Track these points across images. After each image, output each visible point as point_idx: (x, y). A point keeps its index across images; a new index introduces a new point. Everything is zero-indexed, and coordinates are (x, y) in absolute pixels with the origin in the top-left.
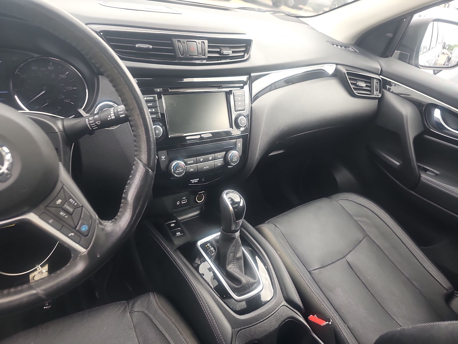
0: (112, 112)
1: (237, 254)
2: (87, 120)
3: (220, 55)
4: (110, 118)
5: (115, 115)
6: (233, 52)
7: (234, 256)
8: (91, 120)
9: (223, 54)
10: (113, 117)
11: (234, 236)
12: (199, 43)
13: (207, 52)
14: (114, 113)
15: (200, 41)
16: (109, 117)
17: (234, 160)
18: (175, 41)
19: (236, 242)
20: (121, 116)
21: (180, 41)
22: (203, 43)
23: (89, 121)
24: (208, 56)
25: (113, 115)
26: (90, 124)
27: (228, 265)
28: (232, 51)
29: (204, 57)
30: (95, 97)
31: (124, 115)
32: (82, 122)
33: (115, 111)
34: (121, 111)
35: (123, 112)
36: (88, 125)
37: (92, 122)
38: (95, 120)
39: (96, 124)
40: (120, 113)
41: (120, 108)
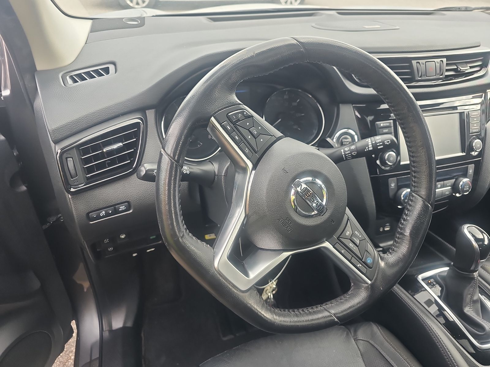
0: (370, 144)
1: (473, 296)
2: (342, 150)
3: (456, 72)
4: (367, 150)
5: (373, 146)
6: (471, 67)
7: (471, 298)
8: (347, 151)
9: (460, 72)
10: (371, 149)
11: (472, 276)
12: (438, 62)
13: (445, 70)
14: (372, 144)
15: (439, 60)
16: (367, 148)
17: (465, 189)
18: (414, 62)
19: (475, 283)
20: (379, 147)
21: (419, 63)
22: (441, 62)
23: (345, 151)
24: (445, 75)
25: (371, 146)
26: (345, 155)
27: (465, 307)
28: (469, 67)
29: (441, 77)
30: (334, 125)
31: (382, 147)
32: (338, 153)
33: (373, 142)
34: (380, 143)
35: (381, 143)
36: (343, 155)
37: (347, 152)
38: (352, 151)
39: (352, 155)
40: (378, 144)
41: (378, 140)
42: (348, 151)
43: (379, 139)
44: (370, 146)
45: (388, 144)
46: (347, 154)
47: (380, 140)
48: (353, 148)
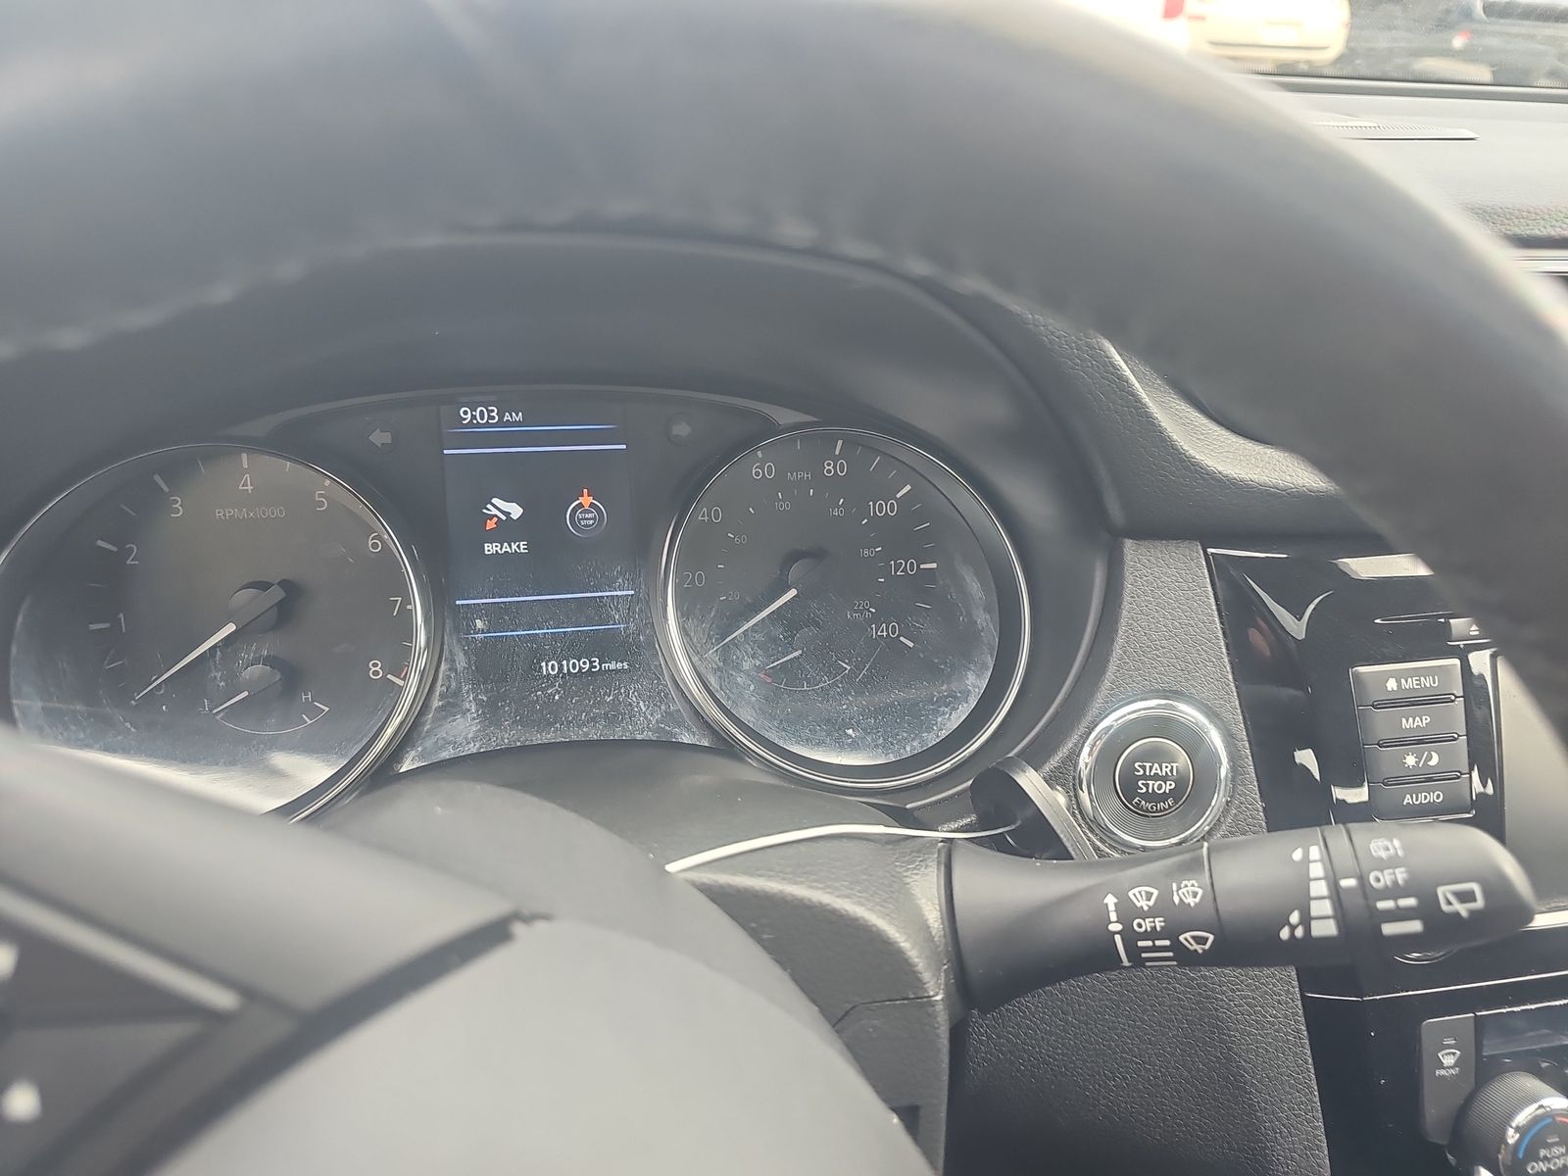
0: (1319, 887)
2: (1111, 901)
4: (1299, 932)
5: (1341, 914)
8: (1144, 913)
10: (1325, 929)
14: (1336, 894)
16: (1295, 918)
20: (1389, 929)
23: (1128, 913)
25: (1326, 906)
30: (1083, 667)
31: (1415, 926)
32: (1077, 916)
33: (1348, 883)
34: (1395, 891)
35: (1411, 902)
36: (1118, 938)
37: (1147, 925)
38: (1177, 922)
39: (1177, 947)
40: (1382, 905)
41: (1382, 865)
42: (1152, 913)
43: (1392, 863)
44: (1322, 908)
45: (1463, 909)
46: (1145, 936)
47: (1401, 875)
48: (1191, 901)
